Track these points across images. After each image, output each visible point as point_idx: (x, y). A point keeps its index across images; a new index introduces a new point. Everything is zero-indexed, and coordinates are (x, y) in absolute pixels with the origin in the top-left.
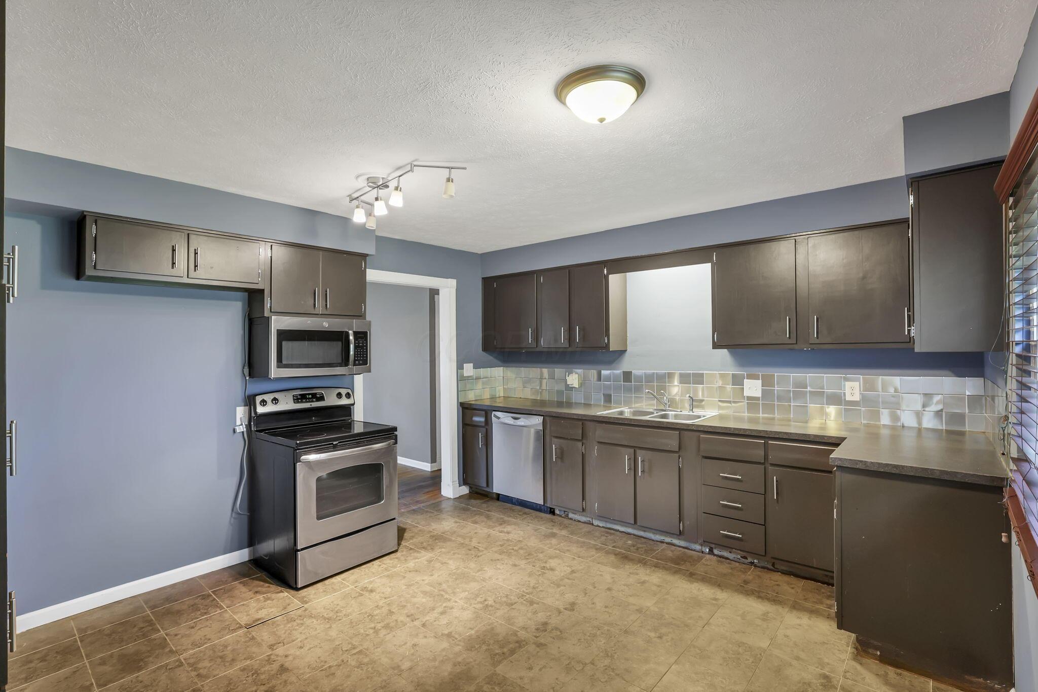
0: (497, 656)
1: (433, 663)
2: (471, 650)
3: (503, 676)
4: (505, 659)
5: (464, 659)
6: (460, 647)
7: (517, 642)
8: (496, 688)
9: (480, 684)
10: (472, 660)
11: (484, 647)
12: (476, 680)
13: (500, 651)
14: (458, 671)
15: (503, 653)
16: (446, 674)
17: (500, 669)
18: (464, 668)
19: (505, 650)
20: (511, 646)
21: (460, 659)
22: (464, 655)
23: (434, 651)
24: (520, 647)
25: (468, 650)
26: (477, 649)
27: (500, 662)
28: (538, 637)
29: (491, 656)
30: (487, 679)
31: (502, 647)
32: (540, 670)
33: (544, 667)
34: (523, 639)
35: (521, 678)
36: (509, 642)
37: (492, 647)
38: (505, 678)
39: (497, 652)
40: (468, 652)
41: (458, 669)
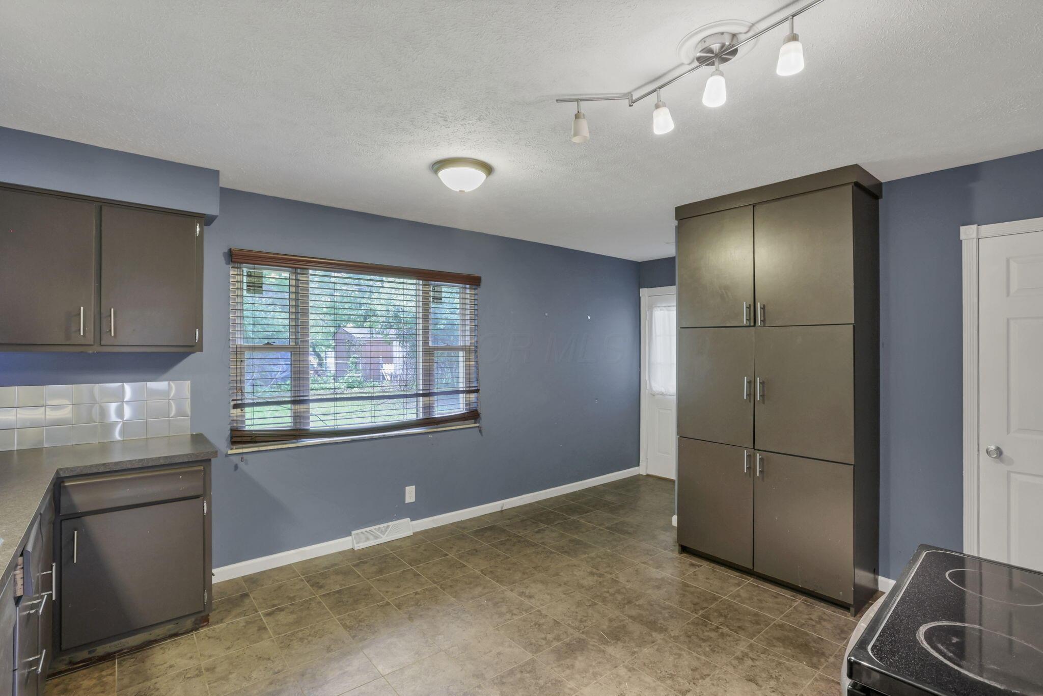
0: (528, 670)
1: (595, 670)
2: (556, 681)
3: (526, 650)
4: (520, 666)
5: (563, 672)
6: (569, 686)
7: (503, 683)
8: (534, 641)
9: (547, 646)
10: (556, 669)
11: (541, 682)
12: (551, 650)
13: (525, 675)
14: (568, 660)
15: (522, 672)
16: (580, 658)
17: (529, 656)
18: (563, 662)
19: (519, 676)
20: (512, 680)
21: (568, 672)
22: (564, 675)
23: (598, 684)
24: (502, 677)
25: (559, 681)
26: (550, 681)
27: (527, 663)
28: (477, 687)
29: (535, 671)
30: (541, 649)
31: (522, 680)
32: (491, 651)
33: (485, 653)
34: (495, 686)
35: (510, 646)
36: (512, 685)
37: (532, 681)
38: (525, 648)
39: (528, 675)
40: (559, 679)
41: (568, 661)
